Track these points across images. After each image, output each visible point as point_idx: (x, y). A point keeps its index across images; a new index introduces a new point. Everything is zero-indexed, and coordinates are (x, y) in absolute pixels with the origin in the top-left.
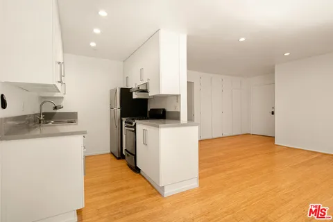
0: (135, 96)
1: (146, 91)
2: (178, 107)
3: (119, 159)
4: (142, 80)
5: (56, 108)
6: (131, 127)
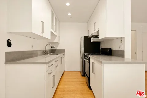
2: (122, 47)
3: (83, 76)
4: (95, 30)
5: (52, 47)
6: (87, 59)
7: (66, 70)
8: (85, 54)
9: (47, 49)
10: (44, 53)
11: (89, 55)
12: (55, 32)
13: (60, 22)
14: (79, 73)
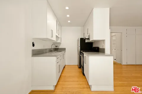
0: (86, 41)
1: (88, 39)
2: (104, 46)
3: (79, 68)
4: (88, 34)
5: (56, 46)
6: (82, 55)
7: (66, 64)
8: (81, 51)
9: (52, 48)
10: (51, 51)
11: (83, 52)
12: (59, 35)
13: (61, 27)
14: (77, 66)
